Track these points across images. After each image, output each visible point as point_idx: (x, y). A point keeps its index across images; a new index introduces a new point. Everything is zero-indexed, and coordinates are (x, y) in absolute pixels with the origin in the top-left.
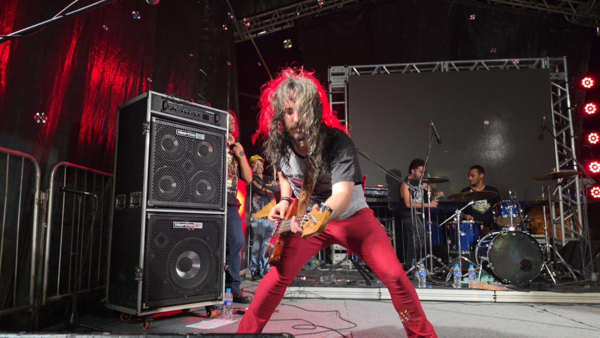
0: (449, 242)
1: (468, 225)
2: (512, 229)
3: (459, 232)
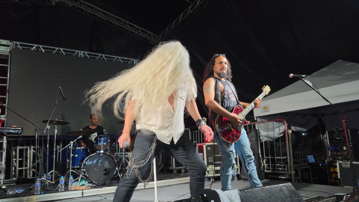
0: (68, 161)
1: (80, 150)
2: (102, 151)
3: (71, 155)
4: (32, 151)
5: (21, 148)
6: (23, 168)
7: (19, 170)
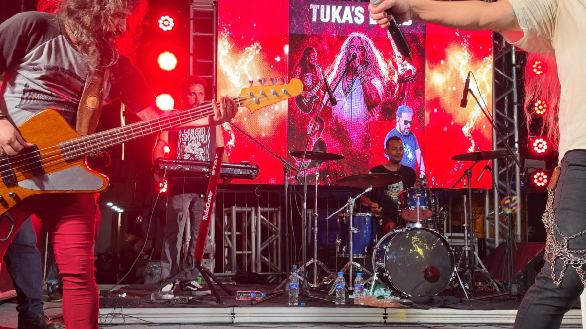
0: (338, 241)
1: (363, 218)
2: (419, 225)
3: (352, 228)
4: (260, 217)
5: (240, 209)
6: (244, 252)
7: (237, 255)
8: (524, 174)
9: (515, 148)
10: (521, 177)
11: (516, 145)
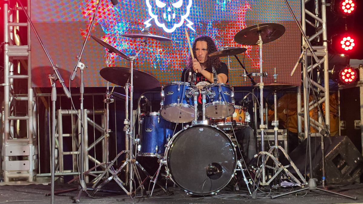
4: (86, 119)
5: (66, 112)
6: (72, 153)
7: (65, 156)
8: (332, 71)
9: (324, 47)
10: (330, 74)
11: (325, 44)
